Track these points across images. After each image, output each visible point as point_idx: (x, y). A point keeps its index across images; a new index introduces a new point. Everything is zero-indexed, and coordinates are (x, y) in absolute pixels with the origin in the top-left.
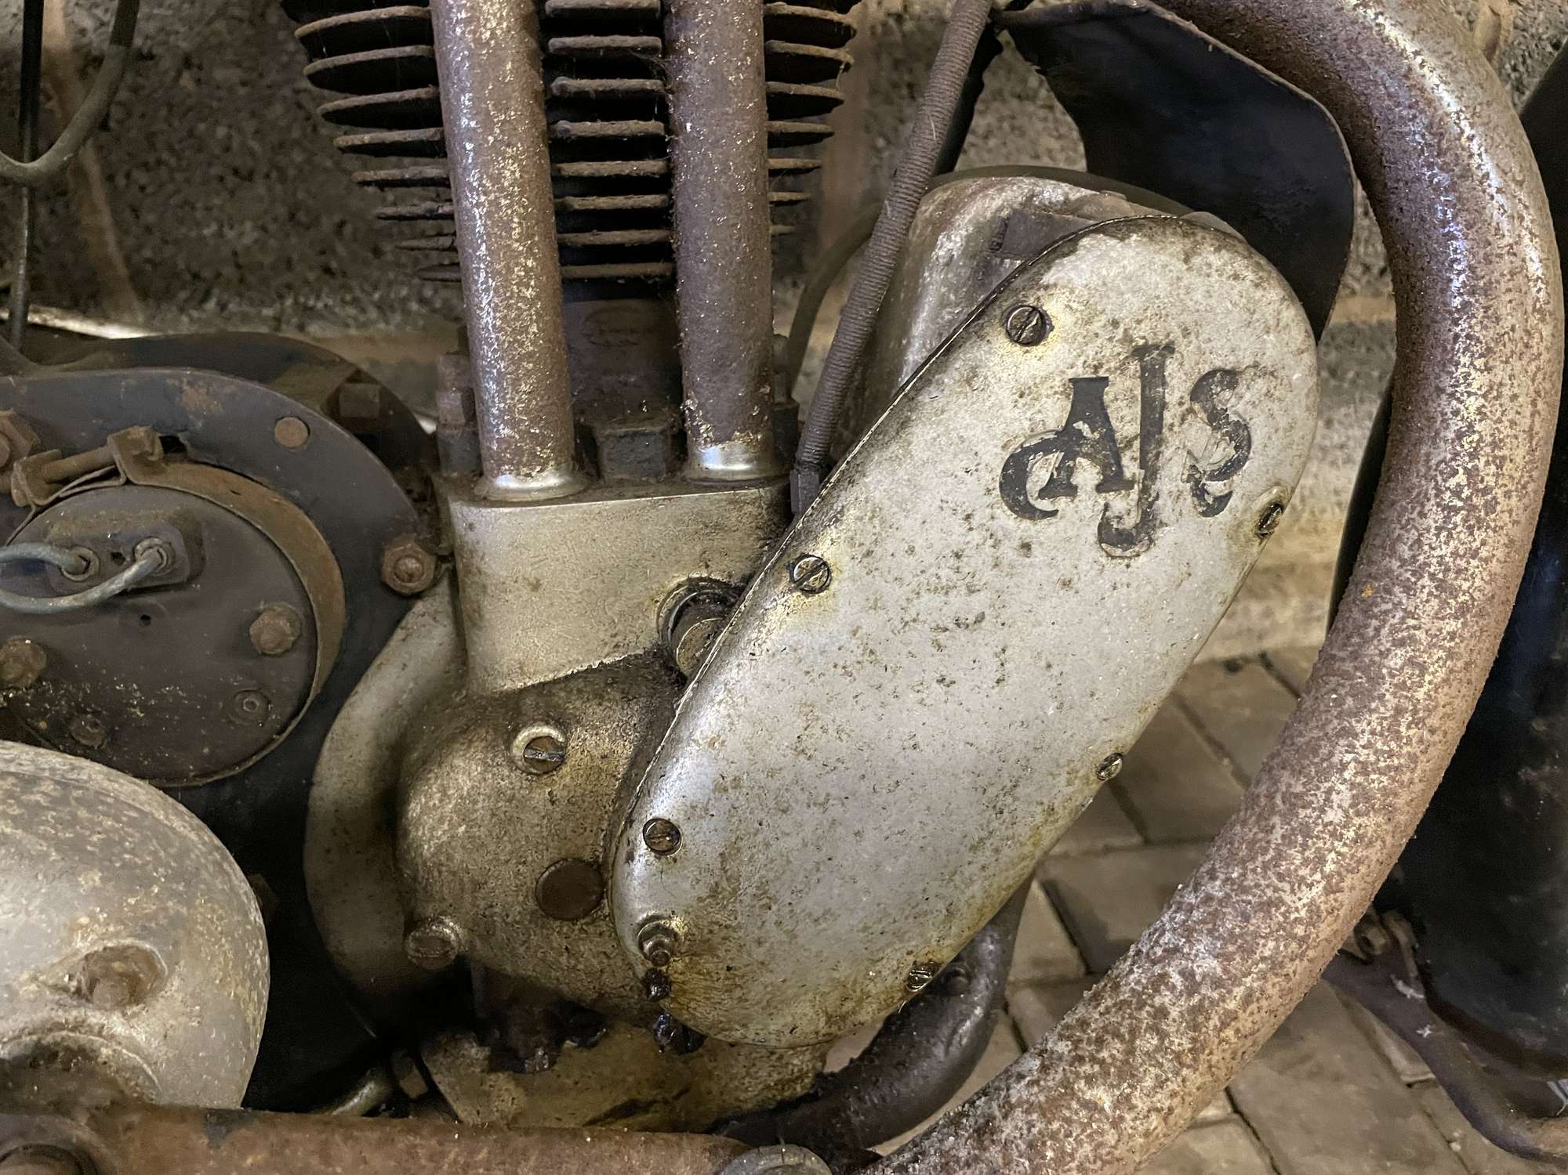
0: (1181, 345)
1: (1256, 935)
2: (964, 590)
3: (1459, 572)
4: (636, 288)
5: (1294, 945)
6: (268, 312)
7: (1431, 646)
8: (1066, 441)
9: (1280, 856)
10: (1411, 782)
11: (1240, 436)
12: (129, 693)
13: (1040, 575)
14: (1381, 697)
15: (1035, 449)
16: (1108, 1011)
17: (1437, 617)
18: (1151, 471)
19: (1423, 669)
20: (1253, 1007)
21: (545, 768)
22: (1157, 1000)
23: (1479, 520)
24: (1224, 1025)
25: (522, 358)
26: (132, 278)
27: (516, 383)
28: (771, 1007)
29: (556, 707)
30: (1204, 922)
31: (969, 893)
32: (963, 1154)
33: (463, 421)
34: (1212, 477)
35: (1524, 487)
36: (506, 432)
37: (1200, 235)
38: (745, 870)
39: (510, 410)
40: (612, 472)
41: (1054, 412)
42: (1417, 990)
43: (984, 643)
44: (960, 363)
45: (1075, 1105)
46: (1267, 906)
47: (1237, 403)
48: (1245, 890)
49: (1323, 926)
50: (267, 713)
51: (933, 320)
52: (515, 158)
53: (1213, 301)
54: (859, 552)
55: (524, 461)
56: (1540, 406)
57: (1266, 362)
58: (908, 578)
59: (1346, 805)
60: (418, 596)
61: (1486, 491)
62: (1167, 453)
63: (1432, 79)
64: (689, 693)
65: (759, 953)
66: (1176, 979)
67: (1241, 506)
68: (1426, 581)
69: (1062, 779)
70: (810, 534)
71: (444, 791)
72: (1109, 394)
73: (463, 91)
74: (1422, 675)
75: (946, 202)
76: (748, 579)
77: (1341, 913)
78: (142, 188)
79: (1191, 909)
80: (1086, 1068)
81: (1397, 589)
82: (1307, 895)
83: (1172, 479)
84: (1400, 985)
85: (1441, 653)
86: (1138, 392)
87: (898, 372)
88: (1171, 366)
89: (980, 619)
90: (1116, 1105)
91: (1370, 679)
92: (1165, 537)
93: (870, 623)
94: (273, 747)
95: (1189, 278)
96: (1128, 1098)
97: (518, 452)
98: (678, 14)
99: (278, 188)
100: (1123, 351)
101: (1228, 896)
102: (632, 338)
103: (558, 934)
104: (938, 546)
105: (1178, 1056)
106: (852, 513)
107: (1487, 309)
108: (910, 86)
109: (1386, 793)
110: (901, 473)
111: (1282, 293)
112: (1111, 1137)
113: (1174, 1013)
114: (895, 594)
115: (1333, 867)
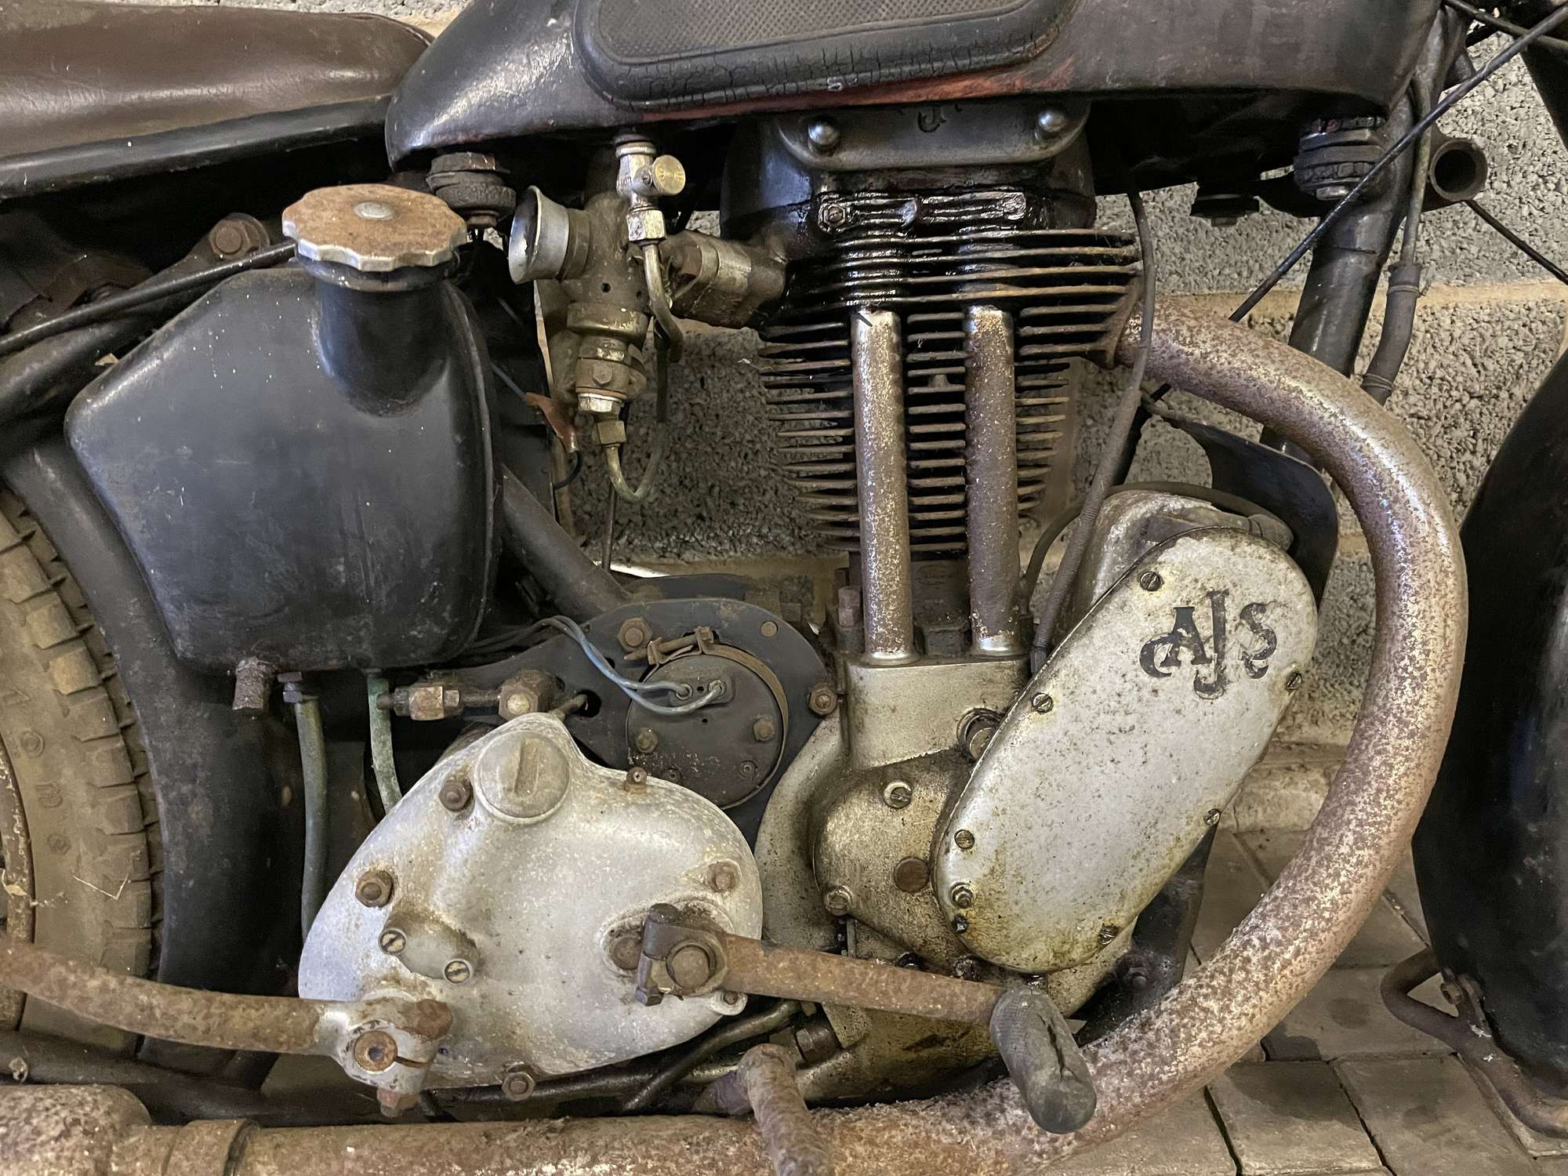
0: (1232, 590)
1: (1301, 916)
2: (1123, 713)
3: (1408, 713)
4: (946, 555)
5: (1323, 923)
6: (658, 545)
7: (1395, 754)
8: (1174, 638)
9: (1314, 872)
10: (1389, 831)
11: (1270, 637)
12: (692, 759)
13: (1164, 707)
14: (1369, 783)
15: (1158, 642)
16: (1217, 961)
17: (1398, 738)
18: (1221, 656)
19: (1391, 767)
20: (1300, 958)
21: (901, 805)
22: (1245, 954)
23: (1417, 684)
24: (1284, 967)
25: (891, 593)
26: (575, 524)
27: (888, 605)
28: (1023, 943)
29: (905, 774)
30: (1272, 911)
31: (1132, 885)
32: (1133, 1036)
33: (852, 623)
34: (1256, 658)
35: (1443, 666)
36: (880, 630)
37: (1240, 536)
38: (1009, 860)
39: (883, 619)
40: (932, 651)
41: (1167, 624)
42: (1486, 1032)
43: (1135, 741)
44: (1117, 599)
45: (1197, 1010)
46: (1307, 901)
47: (1266, 620)
48: (1294, 892)
49: (1340, 913)
50: (755, 773)
51: (1109, 571)
52: (893, 499)
53: (1248, 570)
54: (1067, 692)
55: (887, 645)
56: (1449, 622)
57: (1280, 599)
58: (1093, 706)
59: (1351, 843)
60: (824, 717)
61: (1420, 668)
62: (1229, 645)
63: (1377, 450)
64: (978, 765)
65: (1016, 909)
66: (1256, 942)
67: (1274, 673)
68: (1391, 718)
69: (1184, 821)
70: (1041, 683)
71: (847, 816)
72: (1195, 615)
73: (870, 469)
74: (1391, 770)
75: (1117, 507)
76: (1007, 709)
77: (1353, 905)
78: (590, 467)
79: (1266, 904)
80: (1204, 991)
81: (1377, 723)
82: (1330, 894)
83: (1233, 659)
84: (1474, 1028)
85: (1401, 758)
86: (1211, 614)
87: (1091, 598)
88: (1228, 602)
89: (1132, 728)
90: (1221, 1010)
91: (1363, 774)
92: (1232, 689)
93: (1073, 729)
94: (756, 792)
95: (1234, 559)
96: (1228, 1006)
97: (887, 640)
98: (973, 429)
99: (674, 465)
100: (1202, 594)
101: (1286, 896)
102: (941, 580)
103: (905, 900)
104: (1108, 690)
105: (1257, 984)
106: (1063, 672)
107: (1414, 570)
108: (1111, 384)
109: (1374, 837)
110: (1089, 654)
111: (1287, 565)
112: (1218, 1028)
113: (1254, 960)
114: (1086, 714)
115: (1345, 879)
